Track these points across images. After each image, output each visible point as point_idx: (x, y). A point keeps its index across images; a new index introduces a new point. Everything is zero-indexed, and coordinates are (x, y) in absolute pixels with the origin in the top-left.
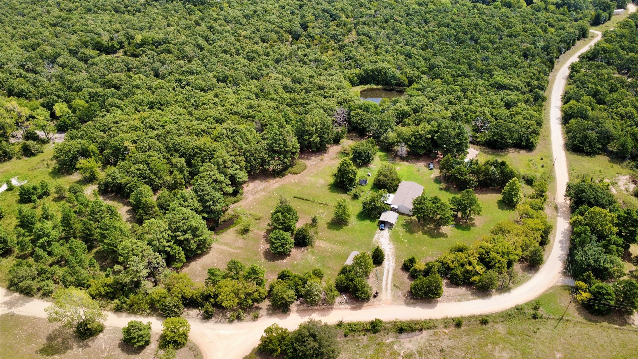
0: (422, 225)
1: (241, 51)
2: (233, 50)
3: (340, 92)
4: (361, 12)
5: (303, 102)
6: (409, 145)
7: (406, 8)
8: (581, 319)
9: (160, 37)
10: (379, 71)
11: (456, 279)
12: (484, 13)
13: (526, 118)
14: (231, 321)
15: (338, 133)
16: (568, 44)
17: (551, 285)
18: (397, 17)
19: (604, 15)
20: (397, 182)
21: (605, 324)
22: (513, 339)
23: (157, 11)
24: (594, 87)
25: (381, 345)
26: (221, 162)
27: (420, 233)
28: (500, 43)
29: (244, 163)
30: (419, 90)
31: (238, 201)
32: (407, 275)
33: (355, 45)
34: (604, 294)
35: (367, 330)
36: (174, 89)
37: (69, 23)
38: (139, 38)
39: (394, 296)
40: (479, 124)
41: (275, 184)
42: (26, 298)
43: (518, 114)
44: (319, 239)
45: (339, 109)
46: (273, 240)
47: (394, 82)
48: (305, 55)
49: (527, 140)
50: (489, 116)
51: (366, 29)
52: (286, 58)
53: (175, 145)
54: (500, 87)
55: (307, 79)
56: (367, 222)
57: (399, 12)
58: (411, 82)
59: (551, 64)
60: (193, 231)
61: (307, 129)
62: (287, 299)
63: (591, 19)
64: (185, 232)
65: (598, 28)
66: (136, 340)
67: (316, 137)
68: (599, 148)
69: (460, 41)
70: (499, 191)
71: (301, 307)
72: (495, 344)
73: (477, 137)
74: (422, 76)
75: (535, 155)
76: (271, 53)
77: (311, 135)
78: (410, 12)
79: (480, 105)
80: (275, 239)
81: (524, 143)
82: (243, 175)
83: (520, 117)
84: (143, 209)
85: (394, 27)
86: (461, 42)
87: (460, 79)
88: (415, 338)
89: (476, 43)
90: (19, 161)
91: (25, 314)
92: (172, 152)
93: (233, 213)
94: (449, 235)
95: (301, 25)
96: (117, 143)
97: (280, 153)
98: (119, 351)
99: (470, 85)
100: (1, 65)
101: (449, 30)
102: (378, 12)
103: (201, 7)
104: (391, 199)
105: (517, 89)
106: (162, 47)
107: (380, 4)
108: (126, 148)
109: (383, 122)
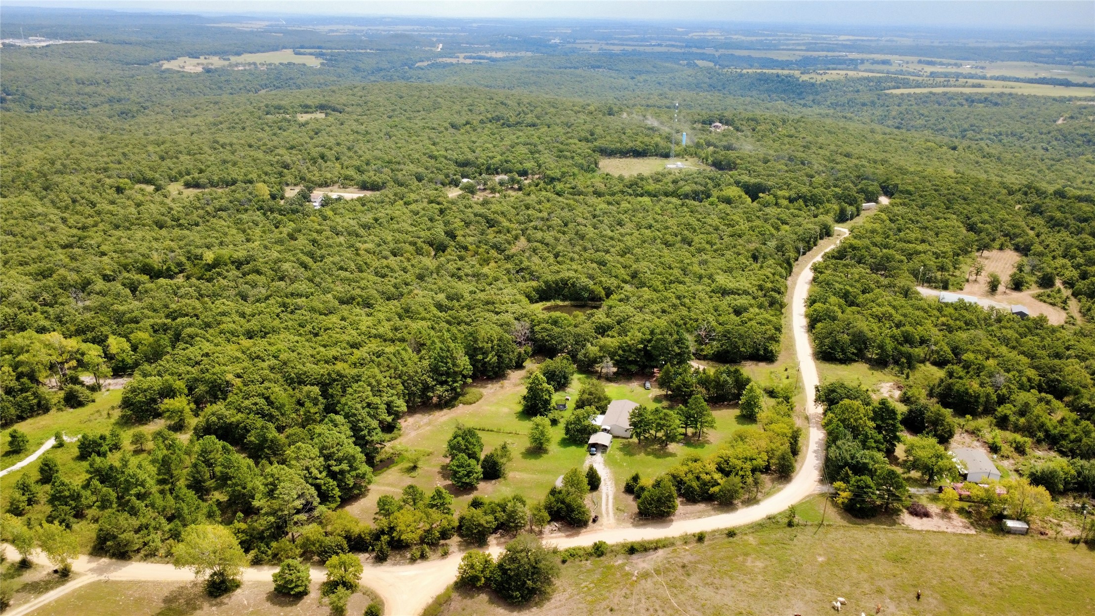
0: (643, 446)
1: (365, 267)
2: (353, 267)
3: (516, 306)
4: (529, 216)
5: (468, 320)
6: (616, 360)
7: (591, 209)
8: (844, 523)
9: (241, 254)
10: (565, 282)
11: (692, 492)
12: (697, 211)
13: (760, 323)
14: (413, 560)
15: (520, 353)
16: (808, 242)
17: (807, 494)
18: (580, 220)
19: (850, 209)
20: (605, 402)
21: (872, 525)
22: (767, 548)
23: (225, 224)
24: (841, 286)
25: (609, 568)
26: (374, 383)
27: (642, 454)
28: (721, 244)
29: (401, 387)
30: (621, 300)
31: (396, 438)
32: (631, 497)
33: (527, 254)
34: (863, 488)
35: (590, 555)
36: (278, 316)
37: (92, 242)
38: (209, 256)
39: (618, 520)
40: (703, 333)
41: (443, 417)
42: (120, 562)
43: (750, 320)
44: (513, 470)
45: (517, 325)
46: (455, 468)
47: (586, 295)
48: (459, 269)
49: (766, 349)
50: (714, 323)
51: (539, 235)
52: (432, 273)
53: (298, 376)
54: (725, 292)
55: (466, 295)
56: (573, 449)
57: (583, 213)
58: (609, 293)
59: (789, 266)
60: (349, 462)
61: (481, 346)
62: (485, 525)
63: (835, 214)
64: (339, 461)
65: (845, 225)
66: (293, 585)
67: (493, 356)
68: (853, 354)
69: (667, 244)
70: (736, 405)
71: (502, 540)
72: (746, 554)
73: (702, 350)
74: (623, 285)
75: (777, 367)
76: (409, 267)
77: (485, 354)
78: (597, 213)
79: (702, 313)
80: (458, 466)
81: (762, 352)
82: (401, 405)
83: (753, 323)
84: (269, 448)
85: (577, 231)
86: (670, 245)
87: (672, 286)
88: (650, 557)
89: (690, 246)
90: (60, 413)
91: (124, 579)
92: (296, 385)
93: (392, 451)
94: (678, 454)
95: (446, 233)
96: (215, 377)
97: (448, 374)
98: (268, 605)
99: (688, 291)
100: (2, 297)
101: (652, 232)
102: (553, 215)
103: (294, 217)
104: (599, 420)
105: (746, 293)
106: (246, 268)
107: (554, 205)
108: (227, 382)
109: (579, 335)
